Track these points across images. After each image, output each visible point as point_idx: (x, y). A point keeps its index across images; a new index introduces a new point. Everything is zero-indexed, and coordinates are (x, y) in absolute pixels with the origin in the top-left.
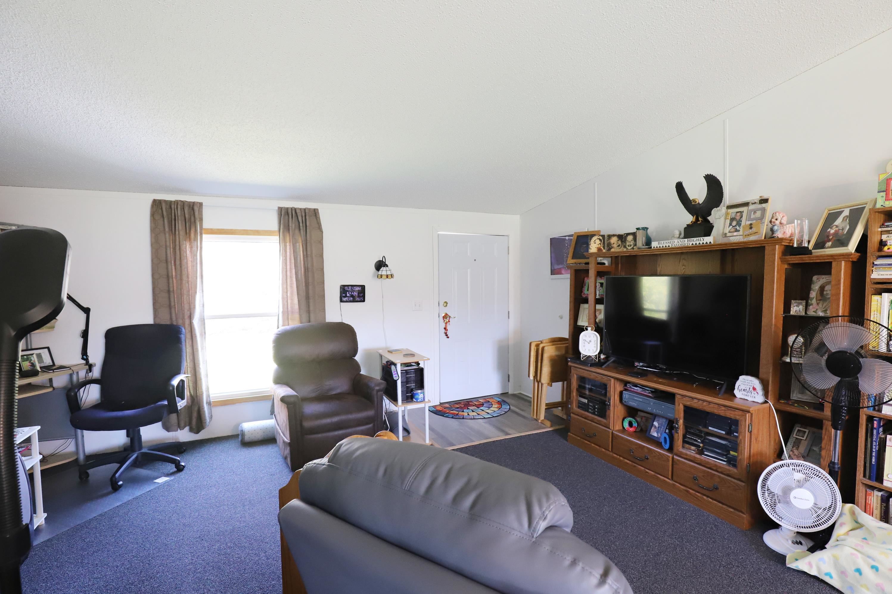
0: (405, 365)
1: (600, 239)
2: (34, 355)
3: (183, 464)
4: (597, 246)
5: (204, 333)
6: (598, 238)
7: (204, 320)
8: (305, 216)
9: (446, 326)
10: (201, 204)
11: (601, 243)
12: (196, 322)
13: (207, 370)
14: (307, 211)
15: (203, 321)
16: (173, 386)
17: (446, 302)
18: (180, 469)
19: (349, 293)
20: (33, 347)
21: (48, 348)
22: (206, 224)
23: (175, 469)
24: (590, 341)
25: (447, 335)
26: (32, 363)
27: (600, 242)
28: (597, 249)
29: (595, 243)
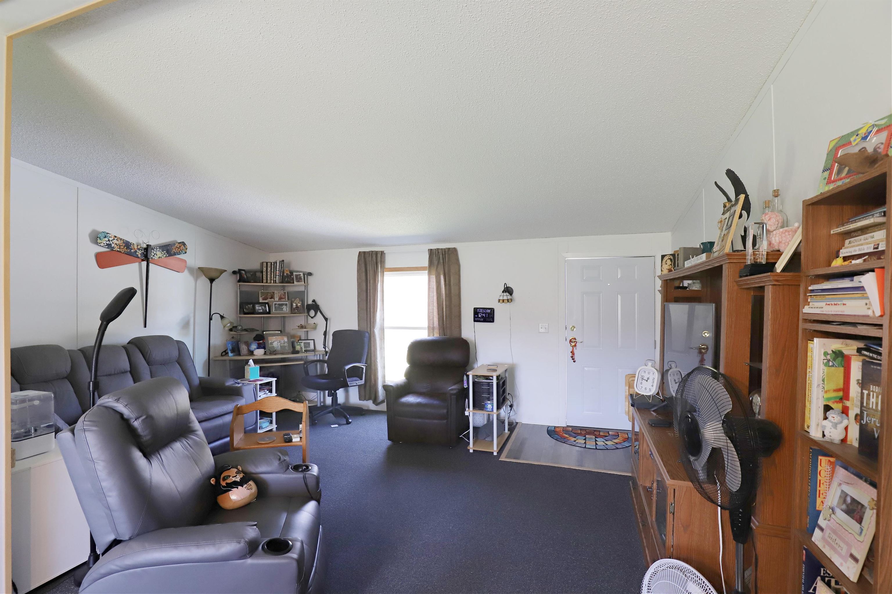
0: (485, 378)
1: (670, 259)
2: (303, 343)
3: (350, 421)
4: (668, 267)
5: (383, 339)
6: (669, 257)
7: (384, 329)
8: (445, 254)
9: (573, 349)
10: (382, 253)
11: (672, 263)
12: (377, 331)
13: (384, 364)
14: (446, 250)
15: (382, 329)
16: (345, 369)
17: (573, 326)
18: (348, 423)
19: (481, 314)
20: (309, 339)
21: (314, 340)
22: (388, 265)
23: (346, 423)
24: (648, 378)
25: (573, 359)
26: (301, 347)
27: (670, 263)
28: (668, 270)
29: (666, 264)
